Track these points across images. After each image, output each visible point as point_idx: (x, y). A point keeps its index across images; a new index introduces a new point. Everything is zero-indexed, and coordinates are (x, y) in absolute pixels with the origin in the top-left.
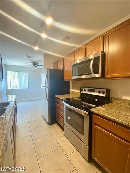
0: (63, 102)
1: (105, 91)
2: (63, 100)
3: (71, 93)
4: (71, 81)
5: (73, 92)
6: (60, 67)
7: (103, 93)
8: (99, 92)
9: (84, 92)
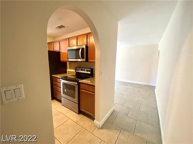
0: (61, 79)
1: (90, 70)
2: (59, 78)
3: (68, 73)
4: (68, 63)
5: (70, 71)
6: (57, 49)
7: (89, 71)
8: (87, 71)
9: (78, 71)
